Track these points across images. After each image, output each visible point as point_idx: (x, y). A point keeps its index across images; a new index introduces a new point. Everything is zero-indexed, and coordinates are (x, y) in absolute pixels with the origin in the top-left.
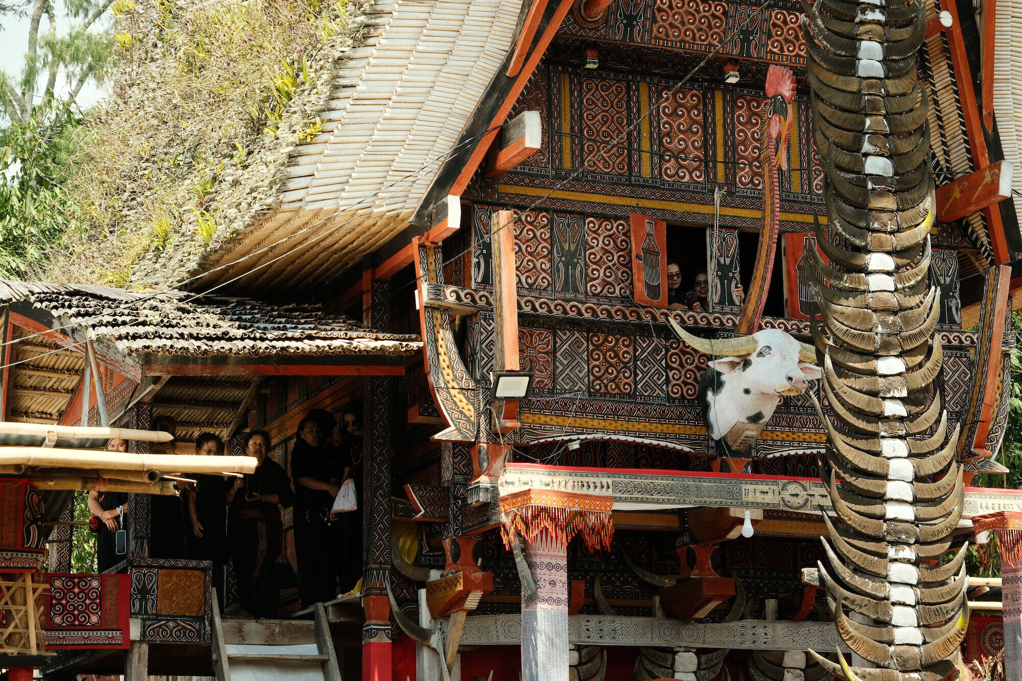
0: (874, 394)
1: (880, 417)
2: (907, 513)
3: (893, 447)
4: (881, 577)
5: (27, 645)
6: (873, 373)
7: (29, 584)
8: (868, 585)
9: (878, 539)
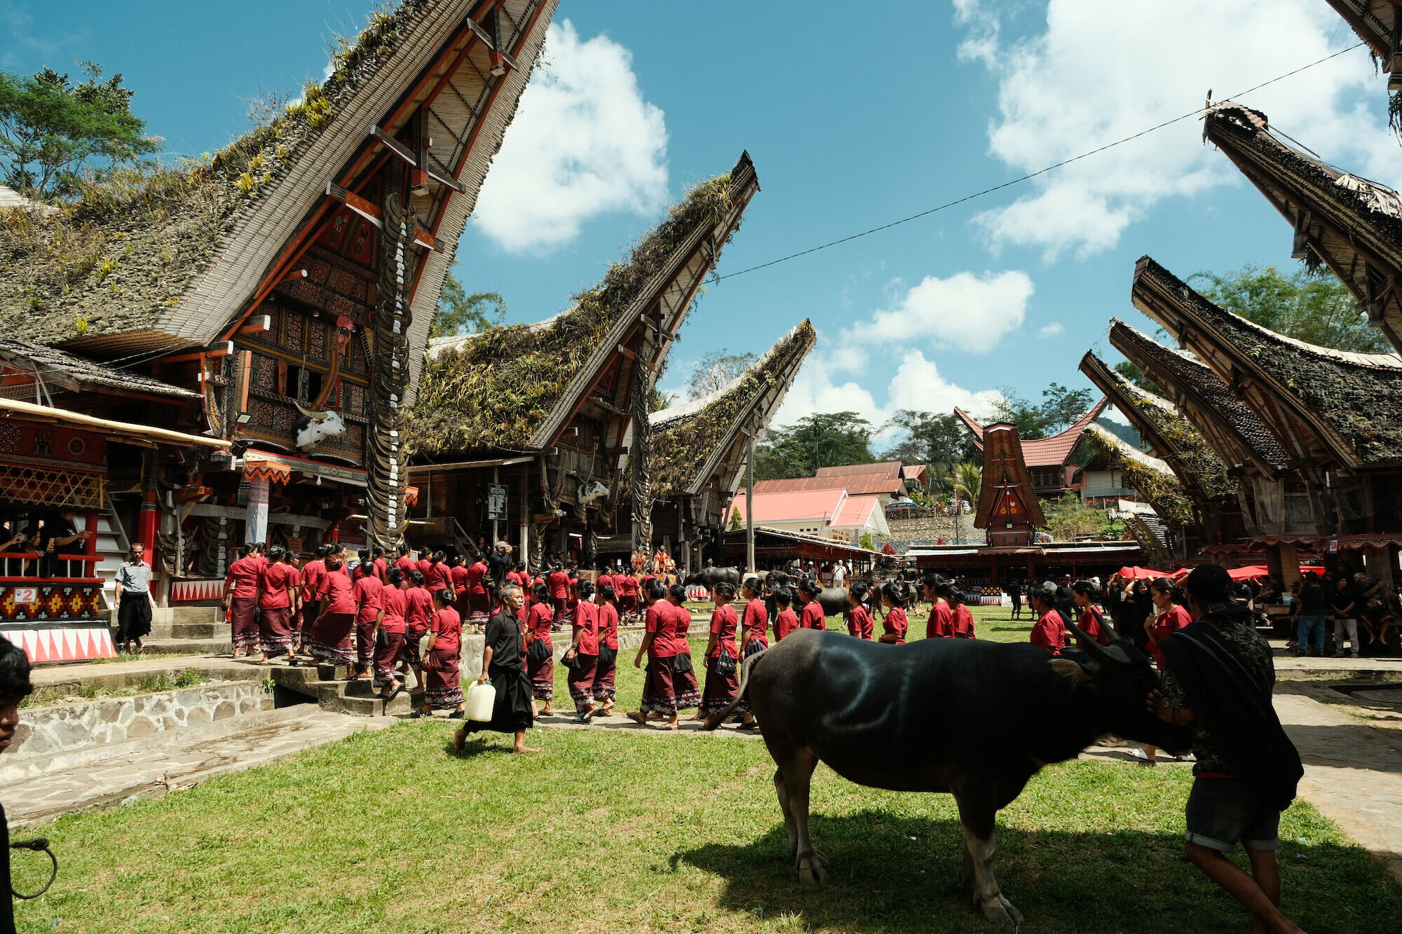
0: (389, 442)
1: (389, 450)
2: (395, 484)
3: (393, 461)
4: (387, 505)
5: (99, 505)
6: (389, 435)
7: (101, 480)
8: (383, 507)
9: (386, 492)
